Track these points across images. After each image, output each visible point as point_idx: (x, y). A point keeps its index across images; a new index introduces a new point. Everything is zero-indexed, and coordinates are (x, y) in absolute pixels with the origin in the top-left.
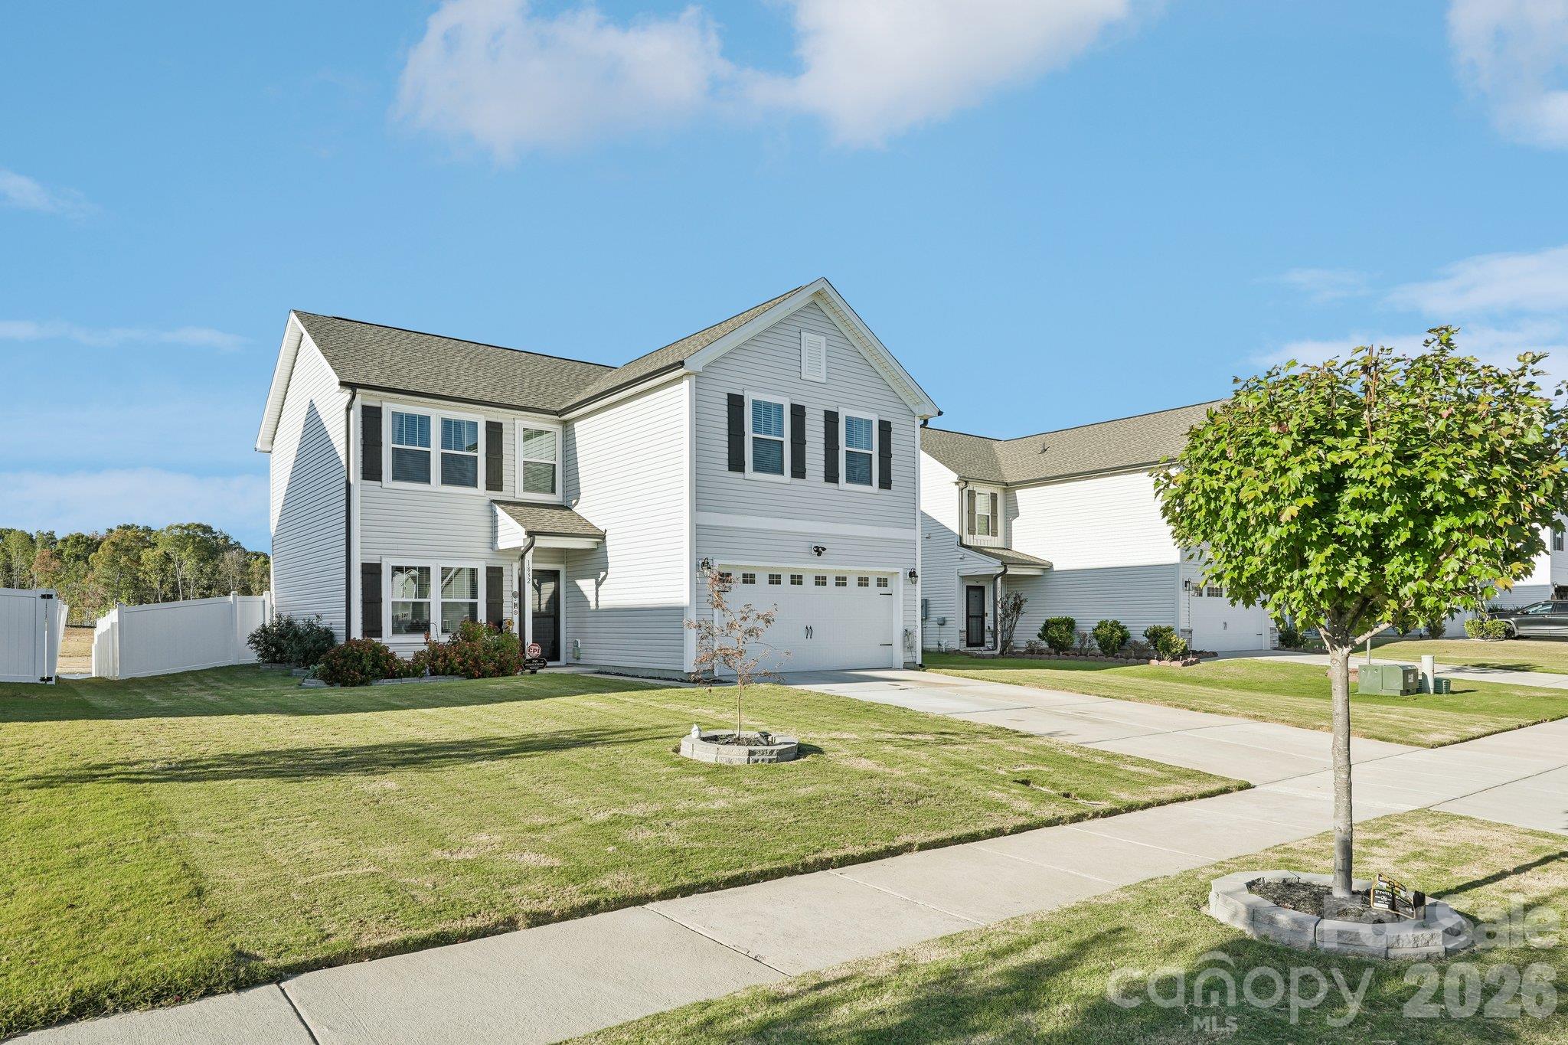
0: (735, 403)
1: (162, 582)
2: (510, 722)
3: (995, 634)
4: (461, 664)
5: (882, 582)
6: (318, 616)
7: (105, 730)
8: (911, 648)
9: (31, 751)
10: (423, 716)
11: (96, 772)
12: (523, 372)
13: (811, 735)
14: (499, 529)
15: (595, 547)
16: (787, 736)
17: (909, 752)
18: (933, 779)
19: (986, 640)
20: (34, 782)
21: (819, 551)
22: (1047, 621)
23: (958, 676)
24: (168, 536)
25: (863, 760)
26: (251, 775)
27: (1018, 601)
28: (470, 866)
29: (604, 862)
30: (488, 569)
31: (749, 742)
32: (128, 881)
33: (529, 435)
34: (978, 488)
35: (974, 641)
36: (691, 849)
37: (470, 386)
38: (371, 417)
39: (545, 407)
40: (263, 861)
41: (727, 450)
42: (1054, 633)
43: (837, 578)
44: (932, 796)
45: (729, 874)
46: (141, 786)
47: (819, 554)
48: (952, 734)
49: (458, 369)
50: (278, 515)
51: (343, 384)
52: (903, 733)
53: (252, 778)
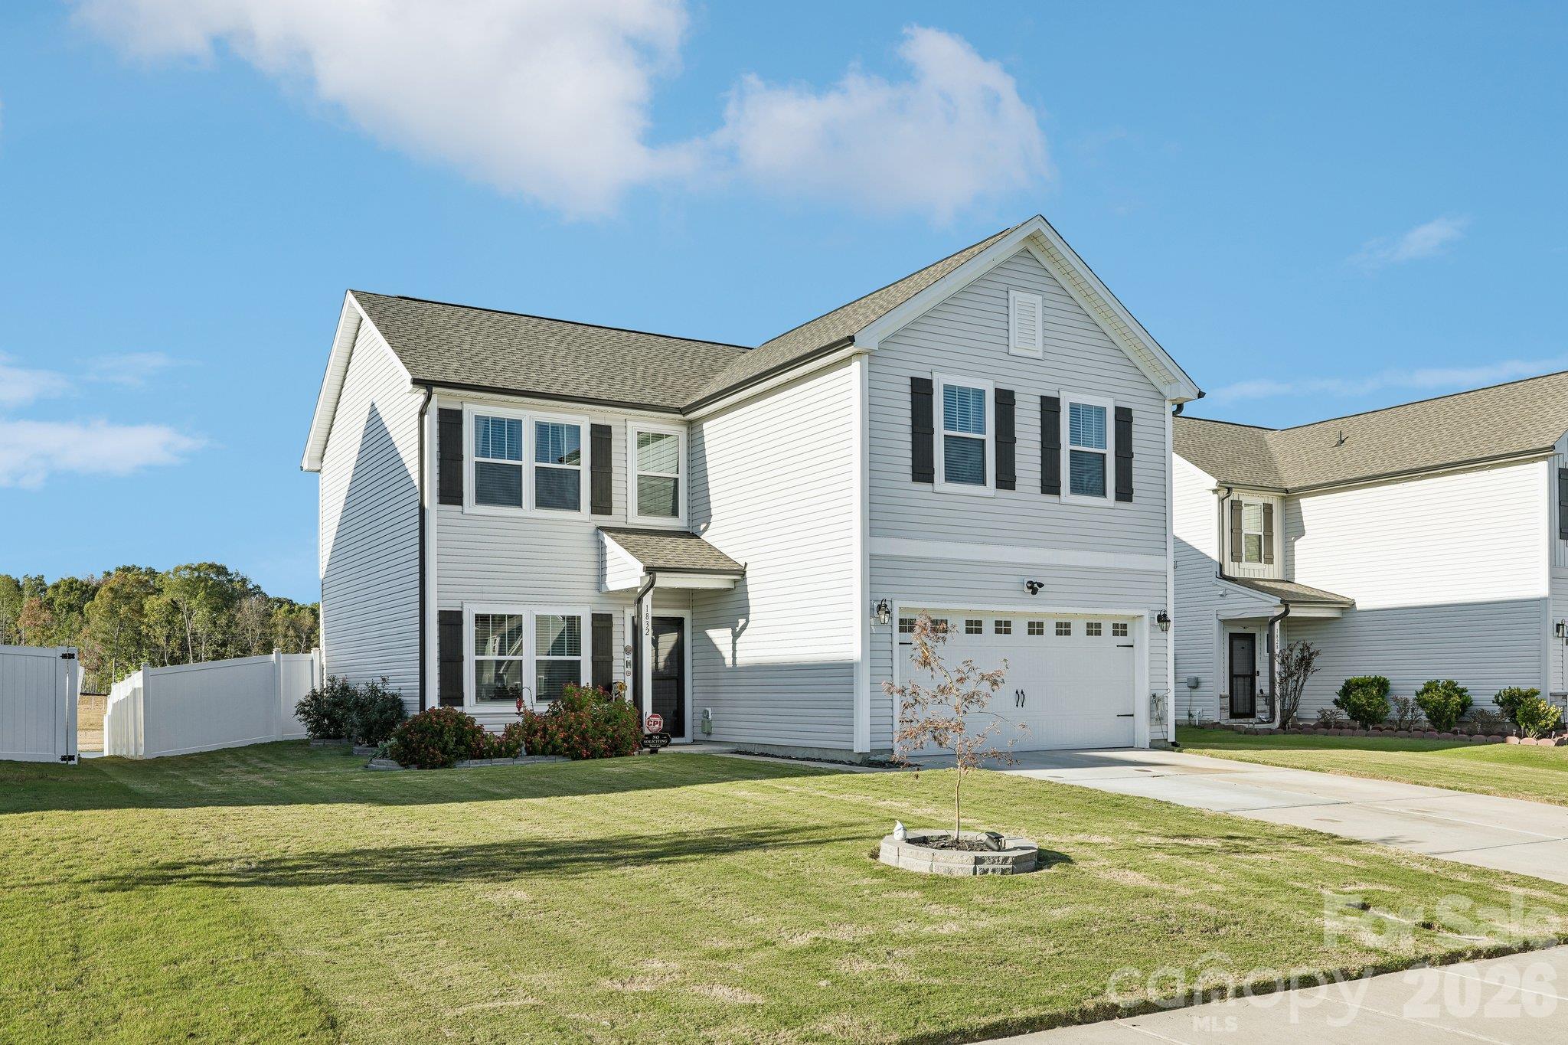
0: (921, 390)
1: (168, 637)
2: (645, 816)
3: (1270, 700)
4: (565, 740)
5: (1120, 630)
6: (384, 680)
7: (161, 821)
8: (1160, 719)
9: (85, 845)
10: (533, 807)
11: (170, 873)
12: (634, 358)
13: (1048, 838)
14: (608, 564)
15: (731, 586)
16: (1020, 840)
17: (1190, 862)
18: (1234, 900)
19: (1258, 708)
20: (104, 884)
21: (1034, 587)
22: (1348, 682)
23: (1230, 758)
24: (175, 580)
25: (1128, 872)
26: (350, 879)
27: (1306, 654)
28: (652, 1001)
29: (819, 1000)
30: (594, 616)
31: (972, 846)
32: (246, 1007)
33: (644, 440)
34: (1245, 498)
35: (1241, 710)
36: (928, 986)
37: (570, 378)
38: (450, 422)
39: (664, 404)
40: (396, 987)
41: (910, 454)
42: (1361, 699)
43: (1058, 625)
44: (1236, 923)
45: (985, 1021)
46: (225, 890)
47: (1034, 592)
48: (1244, 838)
49: (553, 358)
50: (330, 551)
51: (416, 382)
52: (1175, 837)
53: (351, 882)
